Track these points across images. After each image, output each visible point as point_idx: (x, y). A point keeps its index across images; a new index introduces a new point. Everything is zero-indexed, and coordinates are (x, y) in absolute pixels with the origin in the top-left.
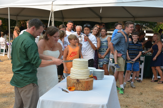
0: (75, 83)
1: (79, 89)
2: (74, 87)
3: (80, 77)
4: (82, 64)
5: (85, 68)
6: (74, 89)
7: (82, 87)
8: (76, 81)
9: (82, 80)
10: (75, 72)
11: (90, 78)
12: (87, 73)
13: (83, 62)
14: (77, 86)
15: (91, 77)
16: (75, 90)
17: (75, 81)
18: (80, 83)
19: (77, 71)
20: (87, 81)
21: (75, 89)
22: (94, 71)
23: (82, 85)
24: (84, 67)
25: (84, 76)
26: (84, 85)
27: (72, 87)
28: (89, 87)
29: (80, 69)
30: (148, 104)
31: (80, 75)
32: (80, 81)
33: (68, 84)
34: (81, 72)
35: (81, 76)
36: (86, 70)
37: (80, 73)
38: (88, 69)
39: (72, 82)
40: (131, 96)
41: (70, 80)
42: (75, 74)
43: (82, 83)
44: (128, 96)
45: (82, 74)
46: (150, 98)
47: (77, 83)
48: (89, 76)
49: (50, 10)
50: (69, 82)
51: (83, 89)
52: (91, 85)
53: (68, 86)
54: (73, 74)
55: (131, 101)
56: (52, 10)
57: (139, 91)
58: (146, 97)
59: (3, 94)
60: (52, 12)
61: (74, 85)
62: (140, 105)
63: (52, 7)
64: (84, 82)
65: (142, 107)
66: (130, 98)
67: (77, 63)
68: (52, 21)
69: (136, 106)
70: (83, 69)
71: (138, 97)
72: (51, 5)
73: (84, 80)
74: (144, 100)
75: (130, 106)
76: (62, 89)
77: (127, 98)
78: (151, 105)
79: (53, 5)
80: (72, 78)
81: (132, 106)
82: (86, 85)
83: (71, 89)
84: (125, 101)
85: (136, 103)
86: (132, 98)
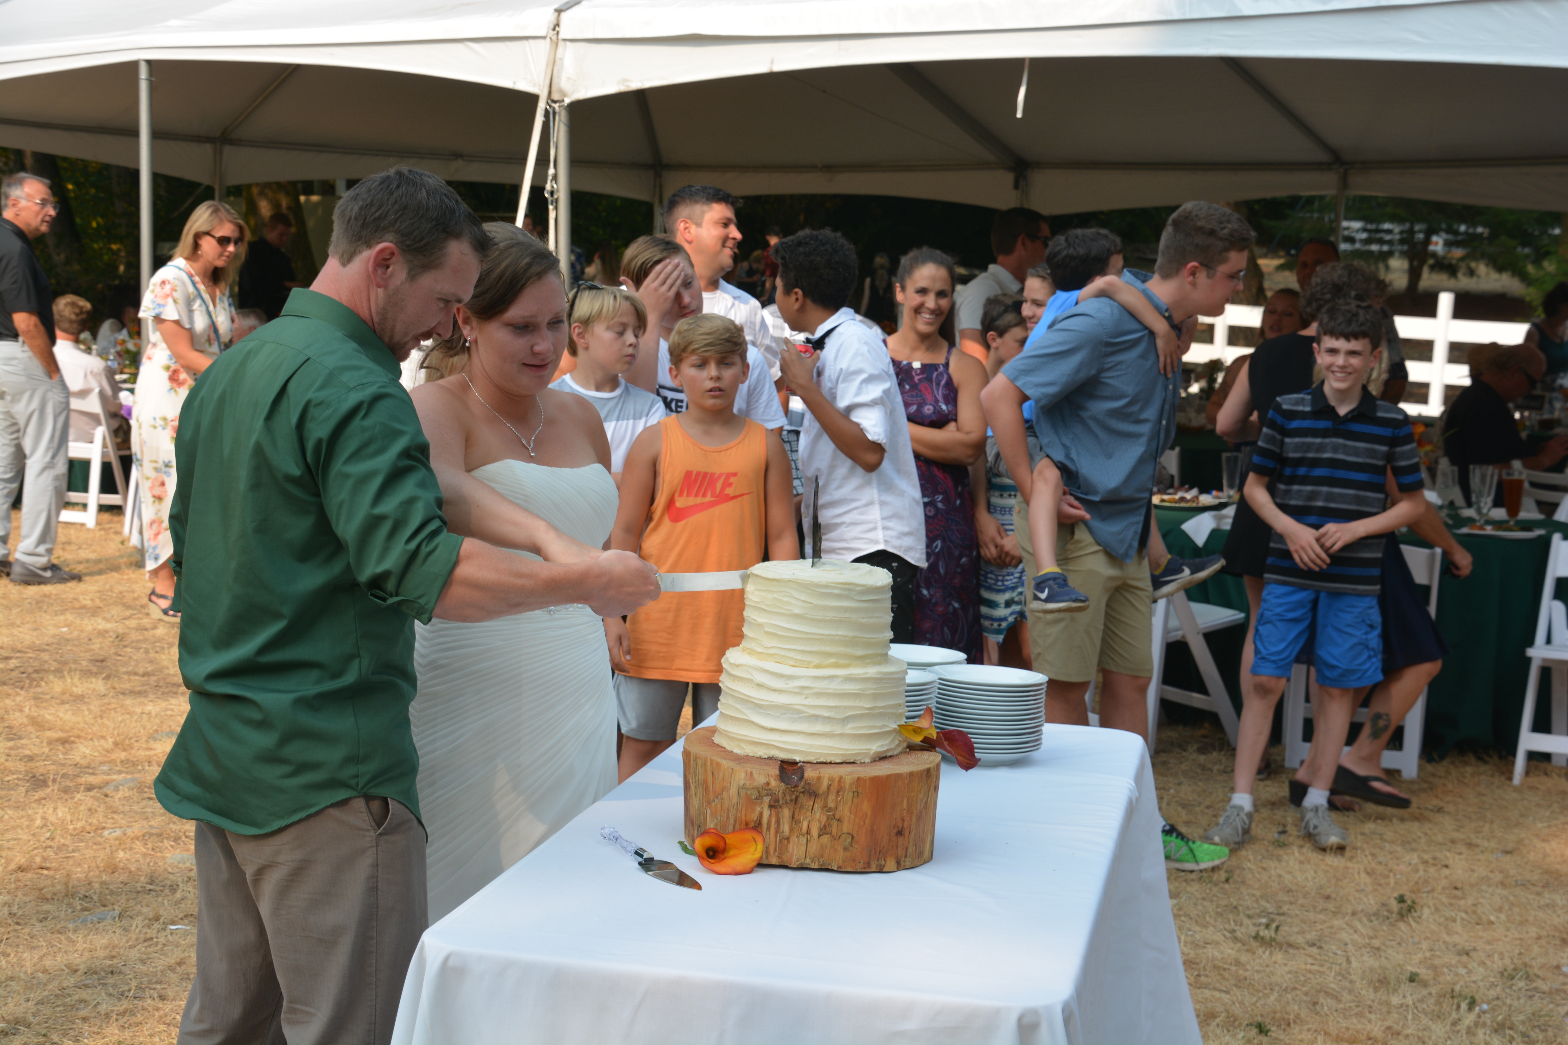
0: (760, 797)
1: (796, 851)
2: (749, 835)
3: (809, 741)
4: (831, 616)
5: (860, 653)
6: (754, 853)
7: (825, 839)
8: (768, 776)
9: (828, 773)
10: (760, 686)
11: (912, 748)
12: (875, 697)
13: (839, 597)
14: (786, 828)
15: (917, 739)
16: (761, 865)
17: (761, 780)
18: (813, 794)
19: (781, 676)
20: (875, 780)
21: (767, 851)
22: (947, 687)
23: (833, 817)
25: (849, 729)
26: (851, 817)
27: (731, 839)
28: (900, 833)
29: (816, 660)
30: (1471, 1008)
31: (816, 718)
32: (810, 773)
33: (695, 802)
34: (820, 695)
35: (818, 728)
36: (872, 671)
37: (808, 702)
38: (884, 658)
39: (733, 791)
40: (1302, 932)
41: (718, 764)
42: (760, 706)
43: (832, 797)
44: (1277, 928)
45: (826, 714)
46: (1488, 947)
47: (784, 793)
48: (895, 730)
49: (535, 85)
50: (710, 783)
51: (841, 854)
52: (919, 818)
53: (696, 828)
54: (745, 711)
55: (1302, 979)
56: (550, 92)
57: (1383, 881)
58: (1455, 946)
59: (83, 892)
60: (556, 106)
61: (757, 813)
62: (1396, 1016)
63: (557, 63)
64: (850, 785)
65: (1407, 1036)
66: (1298, 948)
67: (785, 599)
68: (552, 193)
69: (1348, 1029)
70: (841, 662)
71: (1376, 937)
72: (544, 38)
73: (849, 766)
74: (1428, 968)
75: (1296, 1029)
76: (636, 853)
77: (1260, 950)
78: (1498, 1024)
79: (561, 43)
80: (737, 751)
81: (1309, 1030)
82: (867, 822)
83: (724, 850)
84: (1247, 974)
85: (1353, 1001)
86: (1313, 945)
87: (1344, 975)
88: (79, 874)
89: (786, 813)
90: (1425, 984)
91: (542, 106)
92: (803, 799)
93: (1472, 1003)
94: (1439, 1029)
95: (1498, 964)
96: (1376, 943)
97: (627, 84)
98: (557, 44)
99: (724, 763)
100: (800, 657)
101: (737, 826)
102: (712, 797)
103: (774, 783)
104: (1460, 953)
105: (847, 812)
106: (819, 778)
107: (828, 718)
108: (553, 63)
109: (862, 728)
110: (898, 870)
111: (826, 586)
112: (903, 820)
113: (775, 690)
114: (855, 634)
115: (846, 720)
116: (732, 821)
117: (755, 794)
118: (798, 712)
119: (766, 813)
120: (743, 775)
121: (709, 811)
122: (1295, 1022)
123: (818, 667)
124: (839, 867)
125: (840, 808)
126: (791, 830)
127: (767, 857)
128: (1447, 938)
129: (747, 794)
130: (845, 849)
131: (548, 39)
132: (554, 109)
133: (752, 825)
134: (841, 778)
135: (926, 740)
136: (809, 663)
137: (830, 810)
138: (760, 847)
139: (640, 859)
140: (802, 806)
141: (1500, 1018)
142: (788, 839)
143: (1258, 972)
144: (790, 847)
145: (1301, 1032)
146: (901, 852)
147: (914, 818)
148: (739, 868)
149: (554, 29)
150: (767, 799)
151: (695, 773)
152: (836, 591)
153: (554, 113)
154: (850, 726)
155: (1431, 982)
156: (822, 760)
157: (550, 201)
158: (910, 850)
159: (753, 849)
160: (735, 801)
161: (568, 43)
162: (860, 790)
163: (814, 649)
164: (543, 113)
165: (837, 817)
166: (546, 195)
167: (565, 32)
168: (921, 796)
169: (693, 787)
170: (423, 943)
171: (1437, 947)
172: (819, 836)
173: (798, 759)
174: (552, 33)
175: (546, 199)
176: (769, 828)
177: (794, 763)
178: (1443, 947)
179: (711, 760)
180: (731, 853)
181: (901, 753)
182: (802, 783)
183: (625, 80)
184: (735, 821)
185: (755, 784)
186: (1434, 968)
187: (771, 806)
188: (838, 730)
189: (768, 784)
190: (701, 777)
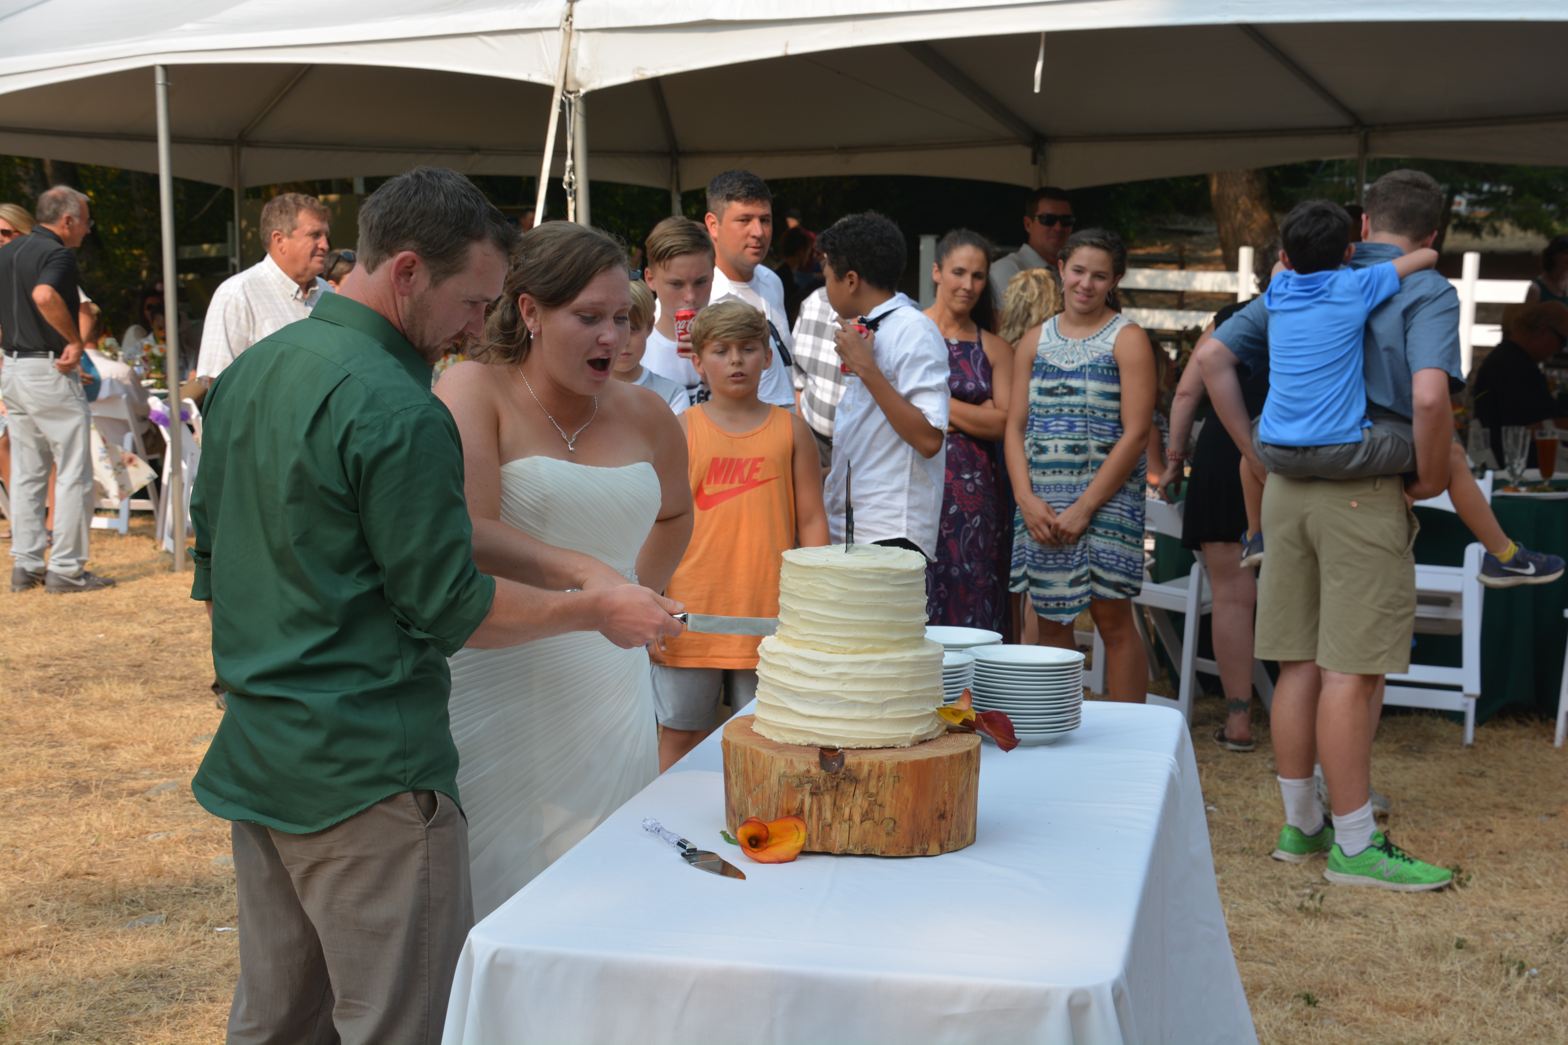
0: (801, 785)
1: (839, 837)
2: (791, 823)
3: (847, 727)
4: (866, 601)
5: (896, 637)
6: (797, 840)
7: (868, 825)
8: (809, 764)
9: (867, 758)
10: (798, 673)
11: (951, 730)
12: (913, 680)
13: (873, 582)
14: (828, 815)
15: (957, 722)
16: (805, 853)
17: (801, 767)
18: (854, 780)
19: (818, 663)
20: (916, 764)
21: (809, 838)
22: (984, 668)
23: (875, 802)
24: (889, 627)
25: (888, 713)
26: (893, 802)
27: (773, 828)
28: (942, 816)
29: (853, 646)
30: (1520, 973)
31: (854, 704)
32: (850, 759)
33: (736, 791)
34: (857, 680)
35: (857, 713)
36: (909, 655)
37: (846, 688)
38: (921, 641)
39: (774, 779)
40: (1347, 902)
41: (758, 753)
42: (797, 694)
43: (873, 783)
44: (1322, 898)
45: (865, 700)
46: (1535, 912)
47: (825, 780)
48: (934, 713)
49: (549, 77)
50: (750, 772)
51: (884, 839)
52: (961, 801)
53: (738, 817)
54: (783, 699)
55: (1349, 948)
56: (565, 84)
57: (1427, 848)
58: (1502, 911)
59: (129, 897)
60: (572, 97)
61: (799, 801)
62: (1445, 983)
63: (572, 54)
64: (891, 769)
65: (1457, 1003)
66: (1343, 918)
67: (820, 586)
68: (570, 185)
69: (1396, 998)
70: (878, 647)
71: (1422, 904)
72: (557, 29)
73: (890, 751)
74: (1475, 934)
75: (1345, 999)
76: (679, 844)
77: (1305, 921)
78: (1548, 988)
79: (574, 34)
80: (776, 739)
81: (1357, 1000)
82: (909, 806)
83: (767, 839)
84: (1293, 945)
85: (1401, 969)
86: (1358, 914)
87: (1390, 943)
88: (125, 879)
89: (827, 799)
90: (1473, 950)
91: (557, 97)
92: (844, 786)
93: (1522, 968)
94: (1489, 996)
95: (1546, 928)
96: (1422, 910)
97: (641, 72)
98: (570, 35)
99: (764, 751)
100: (836, 643)
101: (779, 814)
102: (752, 786)
103: (814, 770)
104: (1507, 918)
105: (888, 797)
106: (860, 764)
107: (867, 703)
108: (568, 54)
109: (901, 712)
110: (941, 853)
111: (861, 572)
112: (945, 804)
113: (812, 677)
114: (890, 619)
115: (884, 705)
116: (773, 810)
117: (796, 782)
118: (837, 698)
119: (808, 801)
120: (783, 763)
121: (750, 800)
122: (1343, 992)
123: (854, 652)
124: (883, 852)
125: (881, 793)
126: (833, 817)
127: (810, 844)
128: (1494, 904)
129: (787, 782)
130: (888, 834)
131: (561, 30)
132: (570, 100)
133: (794, 813)
134: (881, 763)
135: (965, 722)
136: (845, 649)
137: (871, 795)
138: (803, 834)
139: (683, 850)
140: (843, 793)
141: (1550, 982)
142: (830, 825)
143: (1304, 943)
144: (833, 833)
145: (1349, 1002)
146: (943, 835)
147: (956, 801)
148: (783, 856)
149: (567, 20)
150: (808, 787)
151: (735, 763)
152: (871, 577)
153: (570, 104)
154: (888, 710)
155: (1479, 948)
156: (862, 745)
157: (568, 192)
158: (953, 833)
159: (795, 837)
160: (776, 789)
161: (582, 33)
162: (901, 775)
163: (851, 635)
164: (559, 104)
165: (879, 802)
166: (565, 187)
167: (579, 22)
168: (962, 779)
169: (733, 776)
170: (470, 940)
171: (1483, 913)
172: (862, 822)
173: (837, 745)
174: (565, 24)
175: (565, 190)
176: (810, 815)
177: (834, 750)
178: (1490, 912)
179: (751, 749)
180: (774, 841)
181: (941, 736)
182: (843, 770)
183: (640, 69)
184: (777, 810)
185: (796, 772)
186: (1482, 933)
187: (812, 794)
188: (877, 715)
189: (808, 771)
190: (741, 766)
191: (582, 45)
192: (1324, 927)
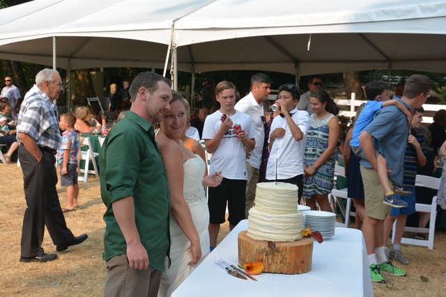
0: (263, 252)
1: (273, 268)
2: (259, 263)
3: (276, 236)
4: (282, 199)
5: (290, 210)
6: (261, 268)
7: (282, 264)
8: (265, 246)
9: (282, 245)
10: (261, 219)
11: (305, 237)
12: (295, 222)
13: (284, 194)
14: (270, 261)
15: (306, 234)
16: (263, 272)
17: (263, 247)
18: (278, 251)
19: (267, 217)
20: (296, 247)
21: (265, 268)
23: (284, 258)
24: (288, 207)
25: (287, 232)
26: (289, 258)
27: (254, 264)
28: (303, 262)
29: (278, 212)
31: (278, 229)
32: (277, 245)
33: (242, 254)
34: (279, 222)
35: (279, 232)
36: (294, 215)
37: (276, 224)
38: (295, 210)
39: (255, 250)
40: (400, 285)
42: (261, 225)
43: (283, 252)
47: (270, 251)
48: (300, 232)
49: (167, 42)
50: (247, 248)
51: (286, 268)
53: (242, 261)
56: (172, 44)
59: (49, 276)
60: (173, 48)
61: (262, 257)
64: (289, 248)
66: (399, 290)
67: (269, 194)
68: (172, 72)
70: (285, 212)
73: (288, 243)
76: (226, 268)
77: (389, 291)
79: (175, 30)
80: (254, 238)
82: (294, 259)
83: (252, 268)
86: (403, 289)
88: (47, 271)
89: (270, 257)
91: (169, 48)
92: (275, 253)
97: (194, 41)
99: (251, 242)
100: (273, 211)
101: (256, 261)
102: (248, 252)
103: (266, 248)
106: (280, 246)
107: (282, 229)
108: (173, 36)
109: (291, 231)
110: (302, 273)
112: (304, 258)
113: (265, 221)
114: (288, 204)
115: (286, 229)
117: (261, 251)
118: (273, 227)
119: (264, 257)
120: (257, 246)
121: (247, 256)
123: (278, 214)
124: (286, 272)
125: (286, 255)
126: (272, 262)
127: (265, 270)
129: (259, 251)
130: (288, 267)
131: (171, 29)
133: (260, 260)
134: (286, 246)
135: (309, 235)
136: (275, 213)
137: (283, 256)
138: (263, 266)
139: (228, 270)
140: (275, 255)
142: (271, 264)
144: (272, 266)
146: (303, 268)
147: (307, 258)
148: (257, 273)
149: (173, 26)
150: (265, 253)
151: (242, 245)
152: (284, 192)
153: (173, 50)
156: (280, 241)
158: (306, 267)
160: (255, 253)
161: (177, 30)
162: (292, 250)
163: (277, 209)
164: (170, 50)
167: (176, 27)
168: (308, 252)
169: (241, 249)
172: (280, 263)
175: (171, 74)
176: (265, 261)
177: (272, 242)
179: (247, 241)
180: (254, 268)
181: (302, 238)
182: (275, 248)
184: (255, 259)
185: (261, 248)
187: (266, 255)
188: (284, 232)
190: (244, 246)
191: (177, 33)
192: (394, 293)
